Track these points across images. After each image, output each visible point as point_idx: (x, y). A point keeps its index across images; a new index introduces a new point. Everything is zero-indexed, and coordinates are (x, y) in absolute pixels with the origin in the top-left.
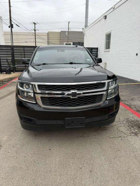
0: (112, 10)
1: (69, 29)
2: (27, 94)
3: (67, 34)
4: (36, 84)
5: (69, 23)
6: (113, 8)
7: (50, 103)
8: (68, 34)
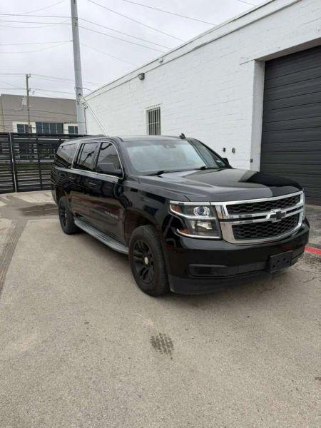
0: (157, 64)
1: (28, 91)
2: (196, 226)
3: (24, 103)
4: (225, 204)
5: (27, 77)
6: (160, 60)
7: (243, 235)
8: (28, 102)
